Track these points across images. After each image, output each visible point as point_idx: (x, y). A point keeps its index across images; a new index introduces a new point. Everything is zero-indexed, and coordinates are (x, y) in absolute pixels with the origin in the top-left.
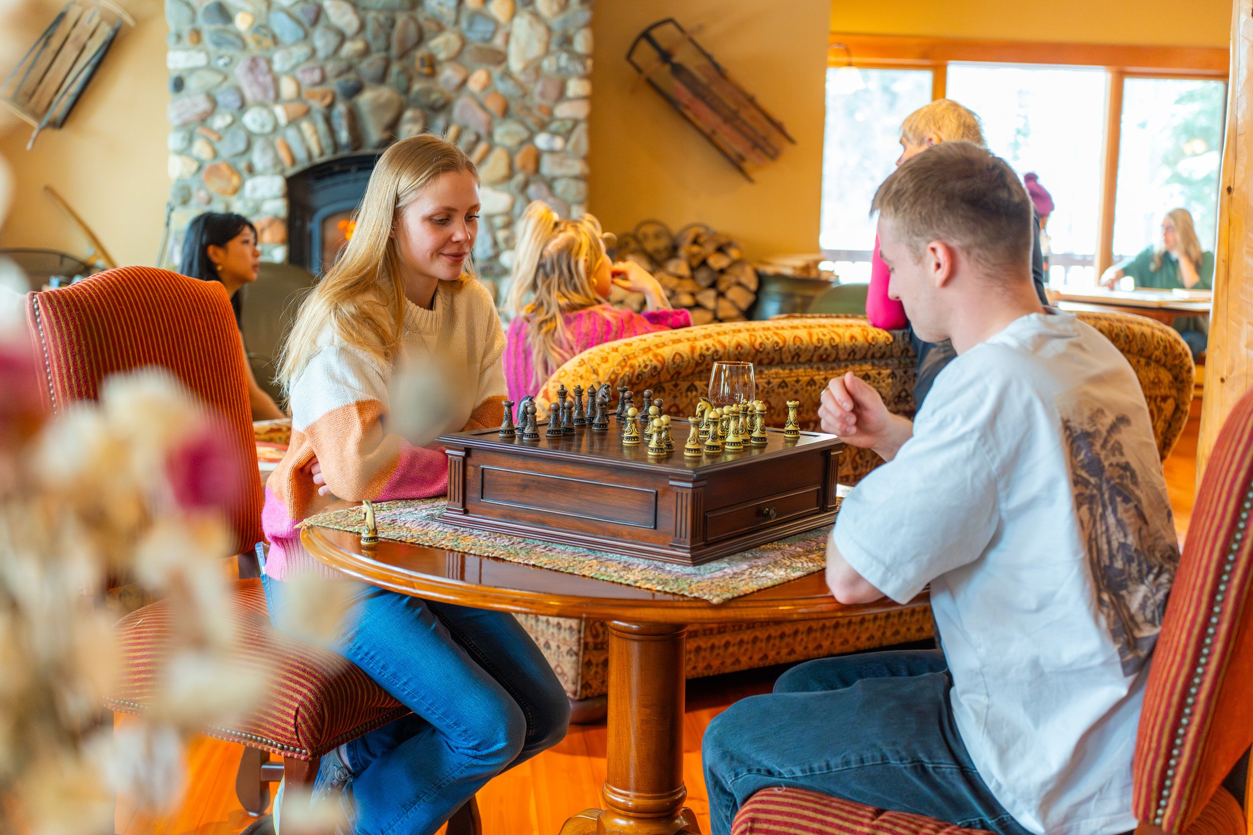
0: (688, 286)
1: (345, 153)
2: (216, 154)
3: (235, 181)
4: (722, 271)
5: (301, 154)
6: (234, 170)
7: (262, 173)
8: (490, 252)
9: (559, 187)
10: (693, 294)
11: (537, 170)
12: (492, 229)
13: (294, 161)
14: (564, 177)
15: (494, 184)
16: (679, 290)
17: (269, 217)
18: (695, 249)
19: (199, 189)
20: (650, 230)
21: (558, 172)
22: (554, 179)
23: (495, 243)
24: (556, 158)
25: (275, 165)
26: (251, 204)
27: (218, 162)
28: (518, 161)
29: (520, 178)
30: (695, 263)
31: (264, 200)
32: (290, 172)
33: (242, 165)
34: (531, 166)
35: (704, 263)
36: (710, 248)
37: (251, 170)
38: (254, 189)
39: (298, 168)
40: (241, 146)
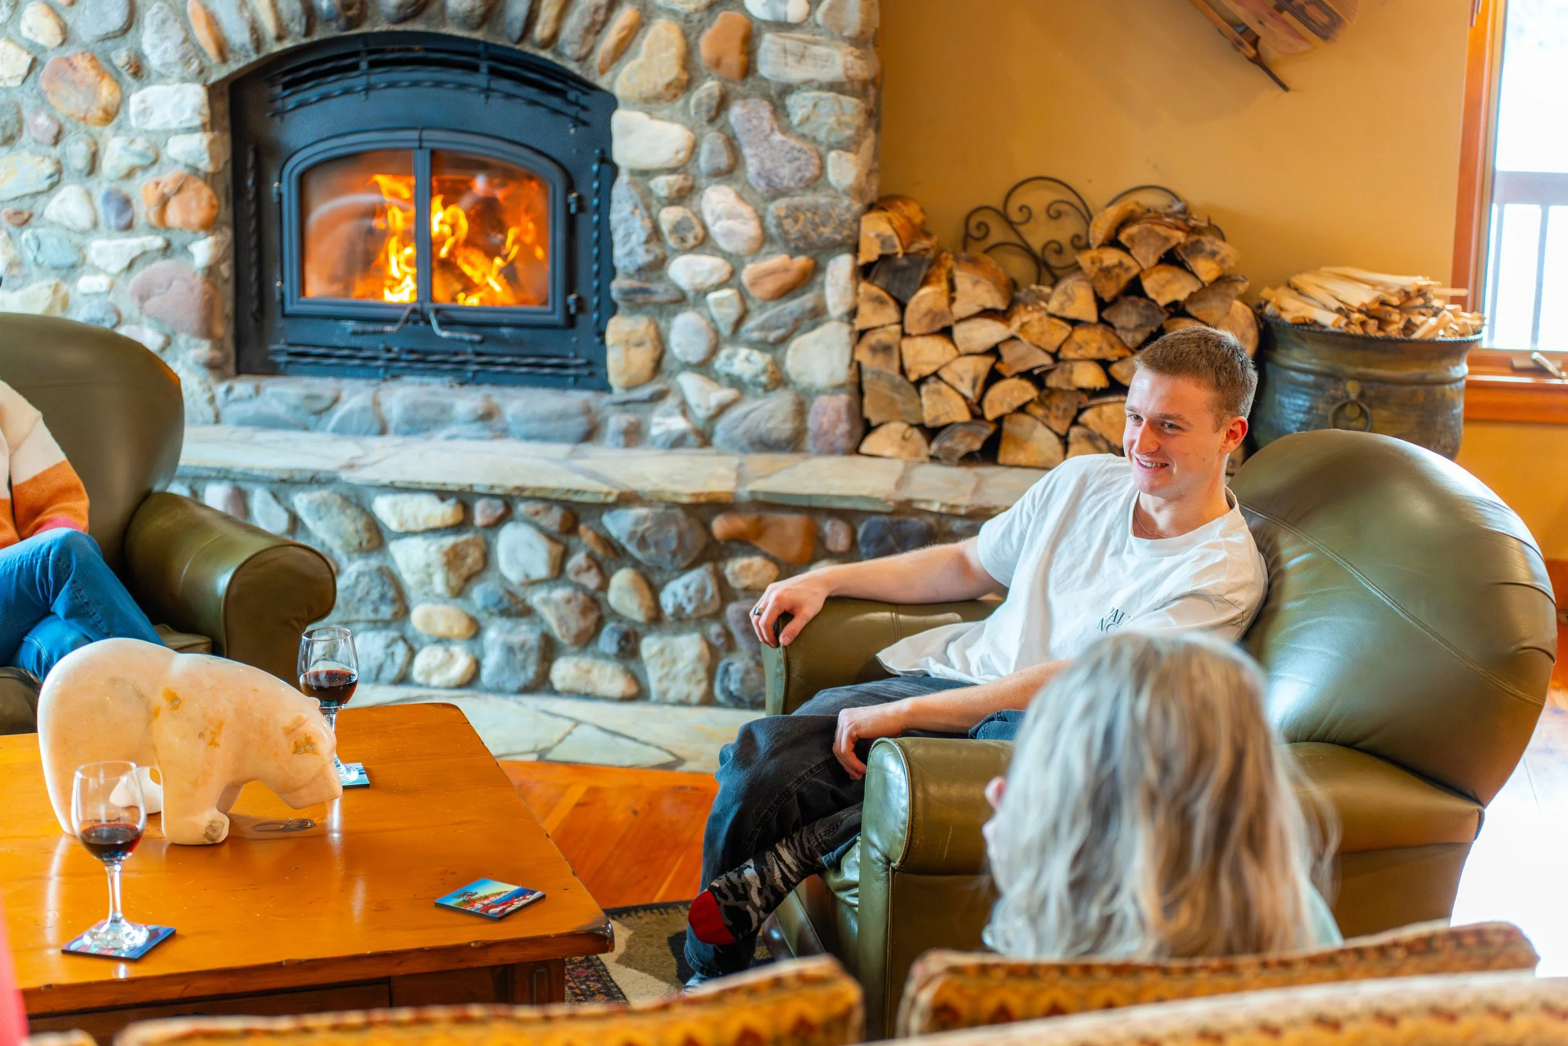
0: (1093, 342)
1: (330, 31)
2: (66, 35)
3: (107, 92)
4: (1177, 310)
5: (239, 36)
6: (103, 67)
7: (162, 77)
8: (643, 257)
9: (799, 106)
10: (1104, 364)
11: (748, 69)
12: (647, 203)
13: (223, 50)
14: (808, 84)
15: (650, 103)
16: (1068, 353)
17: (180, 170)
18: (1111, 257)
19: (36, 112)
20: (1038, 199)
21: (795, 73)
22: (788, 89)
23: (655, 234)
24: (791, 41)
25: (186, 61)
26: (140, 144)
27: (69, 52)
28: (705, 50)
29: (710, 87)
30: (1109, 291)
31: (169, 133)
32: (219, 73)
33: (121, 57)
34: (733, 60)
35: (1135, 288)
36: (1146, 255)
37: (138, 69)
38: (144, 112)
39: (234, 66)
40: (116, 19)
